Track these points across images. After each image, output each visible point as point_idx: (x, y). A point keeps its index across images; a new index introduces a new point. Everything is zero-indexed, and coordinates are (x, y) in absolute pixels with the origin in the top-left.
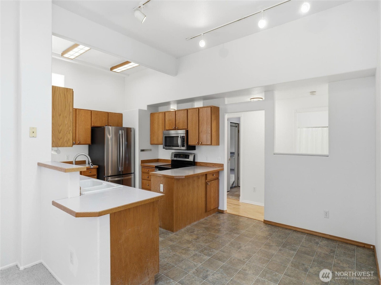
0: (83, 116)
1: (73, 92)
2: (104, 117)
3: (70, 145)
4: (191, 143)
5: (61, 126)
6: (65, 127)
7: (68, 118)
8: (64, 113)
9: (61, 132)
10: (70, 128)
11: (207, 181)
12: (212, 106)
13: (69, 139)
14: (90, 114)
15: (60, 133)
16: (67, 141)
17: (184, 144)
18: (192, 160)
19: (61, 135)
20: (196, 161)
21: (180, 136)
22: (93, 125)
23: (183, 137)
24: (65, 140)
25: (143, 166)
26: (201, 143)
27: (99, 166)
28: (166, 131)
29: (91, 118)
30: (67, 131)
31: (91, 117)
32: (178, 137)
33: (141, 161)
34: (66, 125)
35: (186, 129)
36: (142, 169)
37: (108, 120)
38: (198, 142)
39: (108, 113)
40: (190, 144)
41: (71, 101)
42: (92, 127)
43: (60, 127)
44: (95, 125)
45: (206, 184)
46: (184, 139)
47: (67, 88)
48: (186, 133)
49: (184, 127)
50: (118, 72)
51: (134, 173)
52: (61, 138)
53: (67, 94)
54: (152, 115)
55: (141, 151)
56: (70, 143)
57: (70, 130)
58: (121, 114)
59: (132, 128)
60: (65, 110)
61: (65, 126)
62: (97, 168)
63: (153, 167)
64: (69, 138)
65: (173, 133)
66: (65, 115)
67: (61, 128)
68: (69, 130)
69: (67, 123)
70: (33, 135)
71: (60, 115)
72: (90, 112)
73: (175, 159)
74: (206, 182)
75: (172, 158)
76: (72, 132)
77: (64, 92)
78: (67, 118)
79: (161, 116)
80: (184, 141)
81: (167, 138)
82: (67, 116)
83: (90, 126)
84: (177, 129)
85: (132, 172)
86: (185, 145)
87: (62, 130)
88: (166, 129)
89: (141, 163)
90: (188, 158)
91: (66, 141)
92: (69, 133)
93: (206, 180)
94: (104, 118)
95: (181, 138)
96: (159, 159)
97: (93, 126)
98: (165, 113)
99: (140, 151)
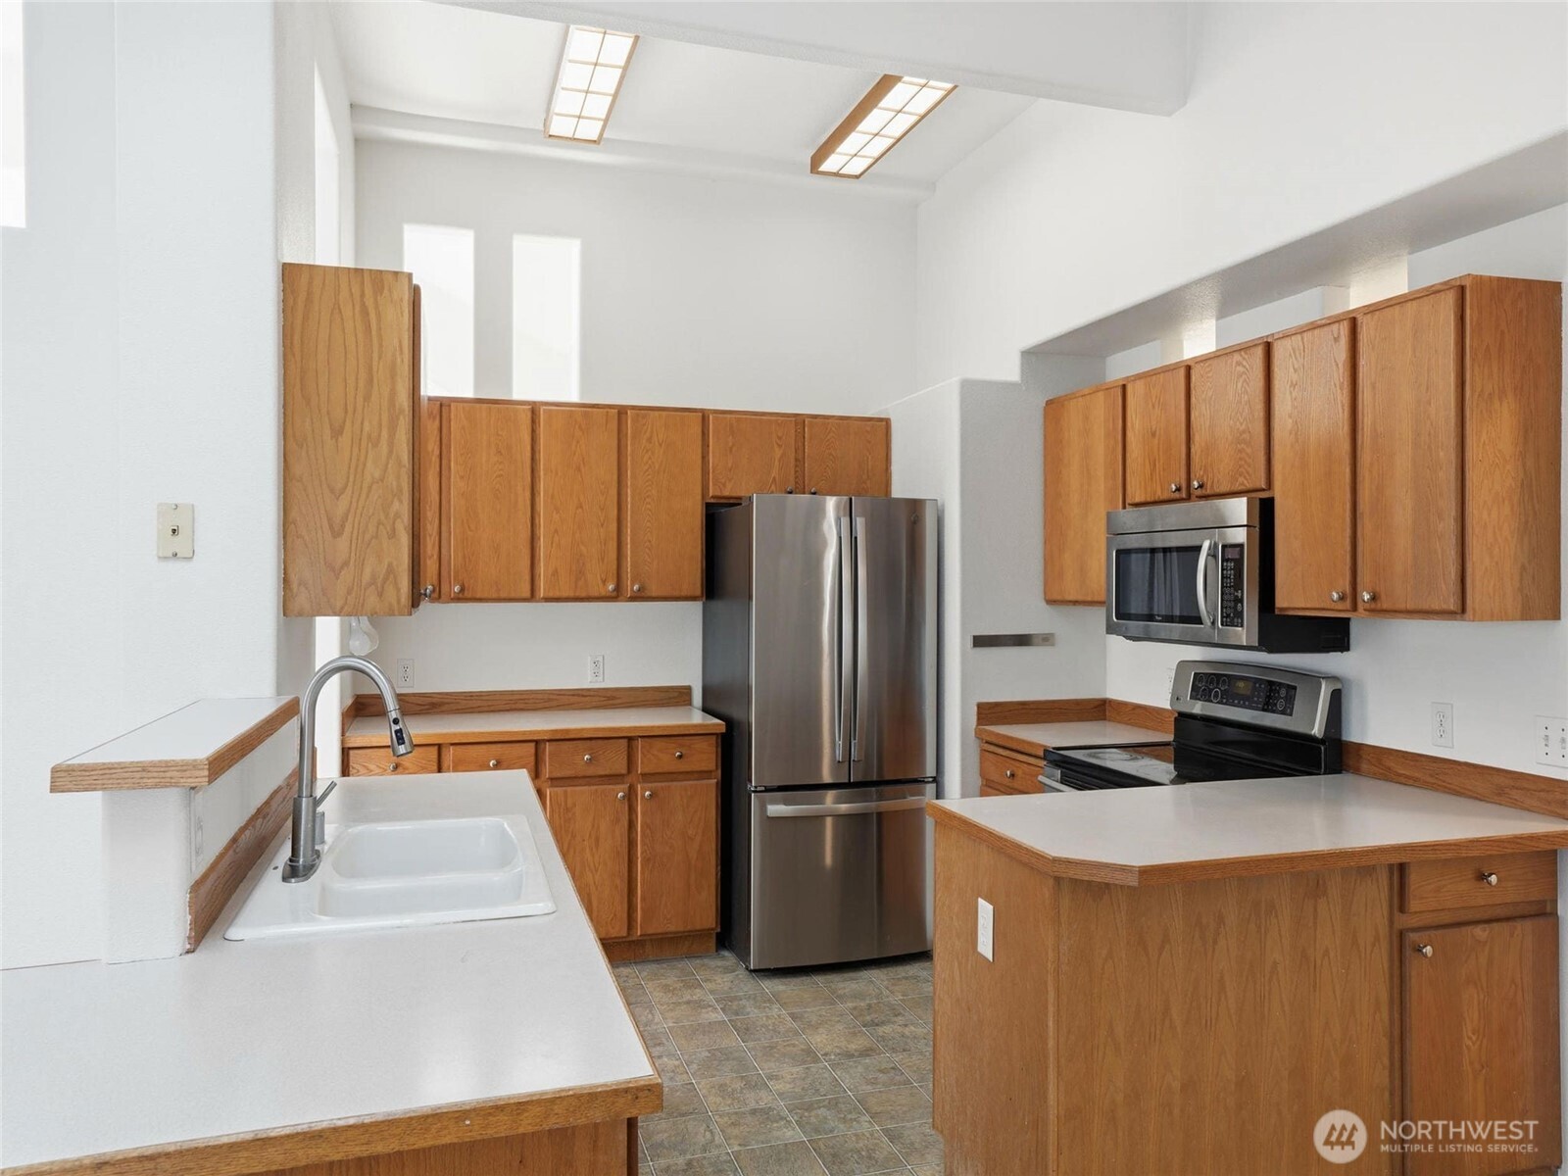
0: (660, 445)
1: (416, 291)
2: (780, 446)
3: (399, 601)
4: (1291, 596)
5: (342, 492)
6: (368, 496)
7: (384, 448)
8: (363, 419)
9: (343, 526)
10: (396, 504)
11: (1404, 921)
12: (1467, 283)
13: (391, 571)
14: (698, 429)
15: (337, 534)
16: (379, 581)
17: (1241, 601)
18: (1317, 730)
19: (343, 543)
20: (1354, 734)
21: (1213, 548)
22: (718, 494)
23: (1232, 554)
24: (368, 571)
25: (987, 742)
26: (1374, 598)
27: (730, 722)
28: (1129, 509)
29: (704, 457)
30: (380, 523)
31: (705, 445)
32: (1198, 549)
33: (980, 706)
34: (370, 488)
35: (1264, 490)
36: (982, 762)
37: (799, 462)
38: (1348, 589)
39: (799, 421)
40: (1285, 605)
41: (400, 342)
42: (708, 506)
43: (338, 499)
44: (726, 493)
45: (1402, 948)
46: (1239, 562)
47: (381, 272)
48: (1257, 523)
49: (1241, 479)
50: (857, 177)
51: (937, 780)
52: (346, 564)
53: (377, 307)
54: (1054, 410)
55: (975, 646)
56: (398, 590)
57: (397, 515)
58: (880, 420)
59: (928, 503)
60: (367, 398)
61: (365, 491)
62: (722, 734)
63: (1033, 752)
64: (390, 565)
65: (1171, 525)
66: (367, 427)
67: (342, 505)
68: (392, 515)
69: (377, 474)
70: (178, 544)
71: (337, 432)
72: (701, 418)
73: (1198, 708)
74: (1401, 934)
75: (1176, 698)
76: (411, 532)
77: (363, 295)
78: (376, 444)
79: (1101, 410)
80: (1239, 586)
81: (1134, 556)
82: (379, 436)
83: (699, 497)
84: (1199, 492)
85: (930, 770)
86: (1250, 610)
87: (350, 519)
88: (1128, 501)
89: (979, 719)
90: (1287, 711)
91: (373, 582)
92: (393, 534)
93: (1402, 909)
94: (778, 453)
95: (1215, 556)
96: (1111, 701)
97: (712, 497)
98: (1124, 387)
99: (970, 642)
